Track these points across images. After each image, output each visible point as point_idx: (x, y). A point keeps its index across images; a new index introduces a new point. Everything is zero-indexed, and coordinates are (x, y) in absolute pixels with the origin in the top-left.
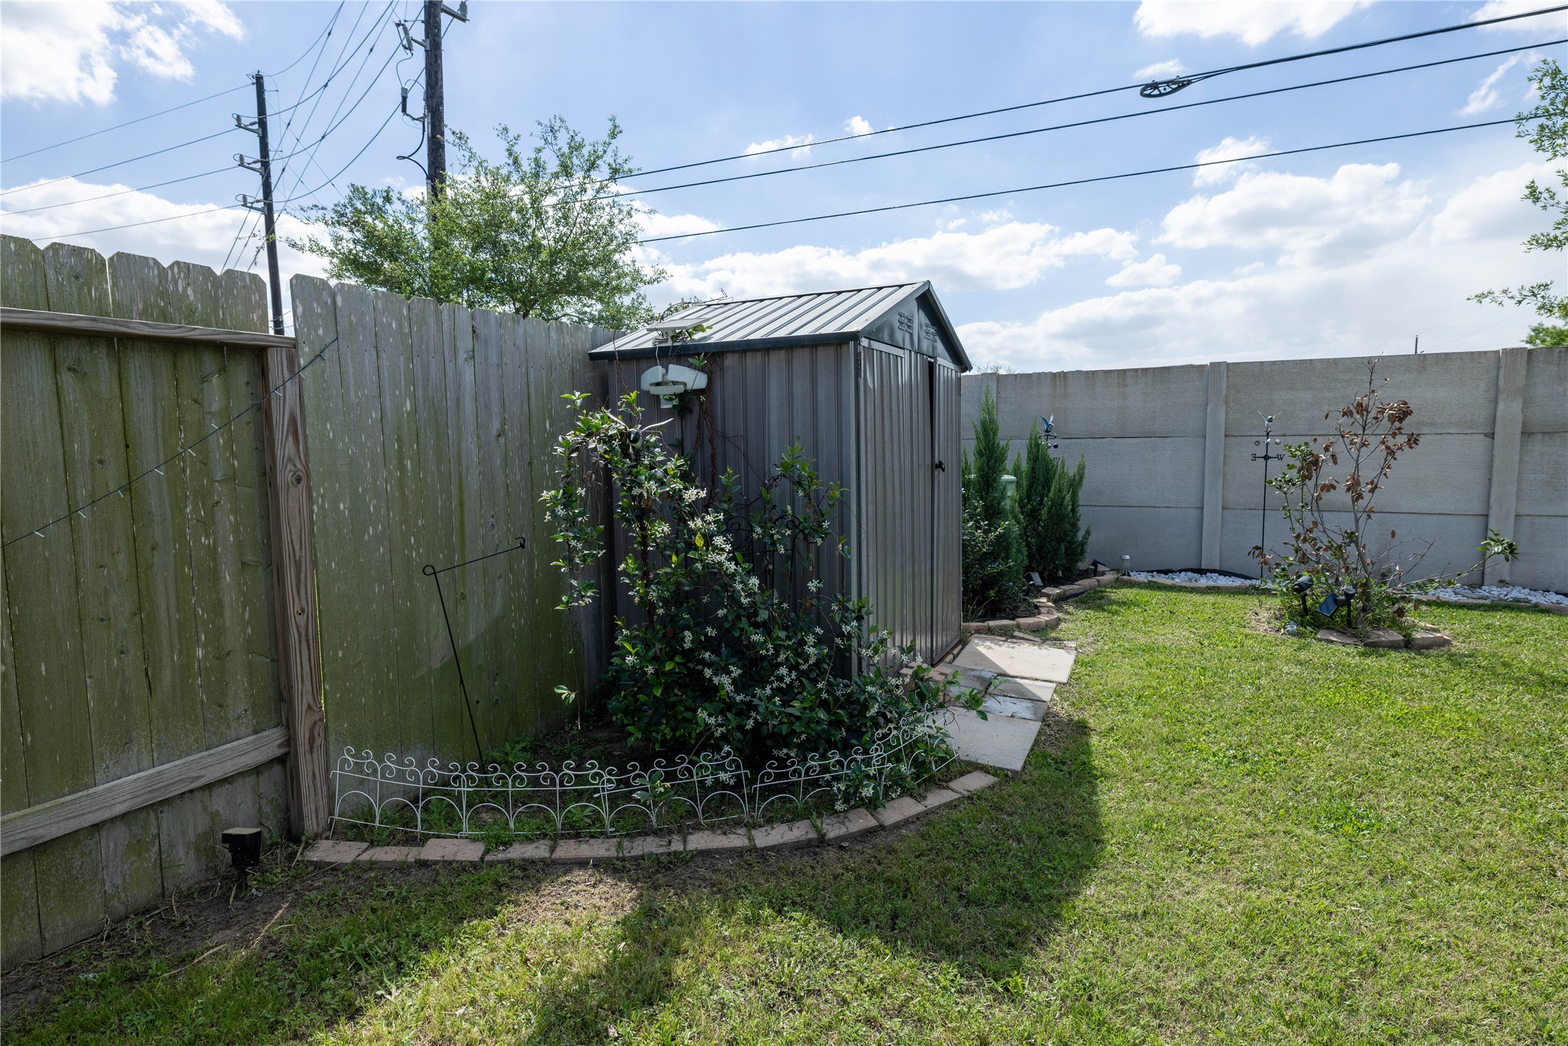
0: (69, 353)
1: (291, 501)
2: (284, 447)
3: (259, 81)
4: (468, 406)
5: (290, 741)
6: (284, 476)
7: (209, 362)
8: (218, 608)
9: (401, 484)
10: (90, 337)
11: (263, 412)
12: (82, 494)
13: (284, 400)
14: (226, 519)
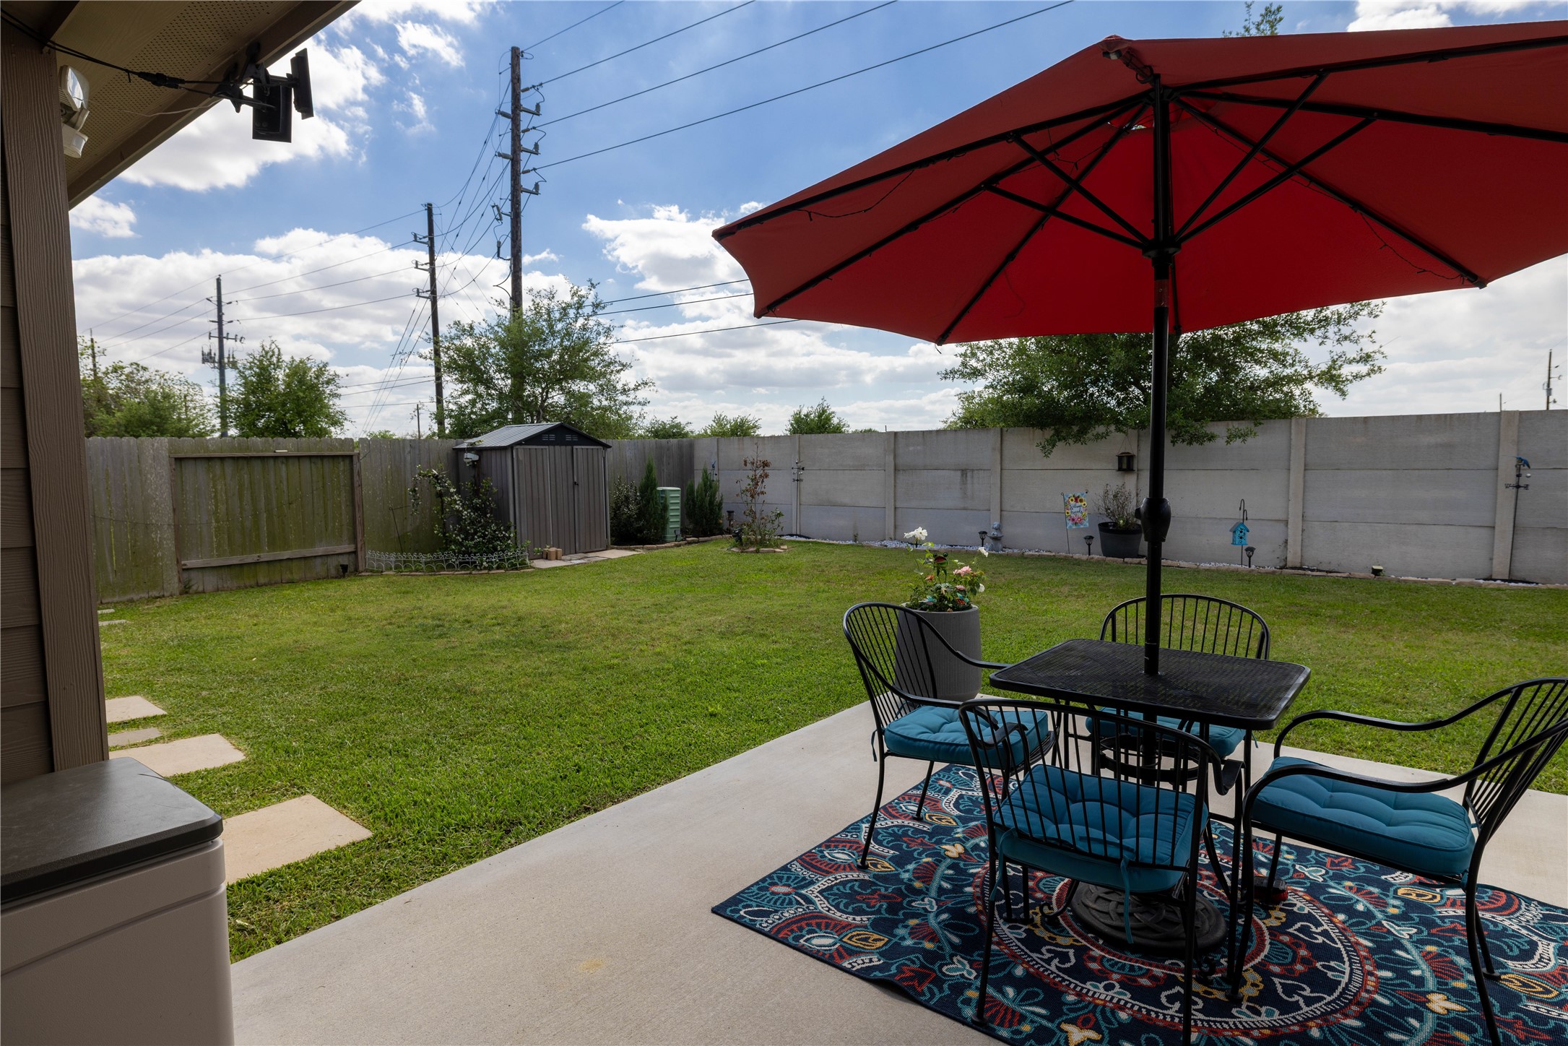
0: (313, 460)
1: (357, 491)
2: (356, 478)
3: (429, 209)
4: (408, 466)
5: (356, 548)
6: (356, 484)
7: (340, 459)
8: (341, 514)
9: (387, 487)
10: (317, 457)
11: (352, 469)
12: (315, 488)
13: (356, 467)
14: (343, 494)
